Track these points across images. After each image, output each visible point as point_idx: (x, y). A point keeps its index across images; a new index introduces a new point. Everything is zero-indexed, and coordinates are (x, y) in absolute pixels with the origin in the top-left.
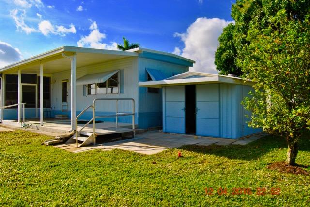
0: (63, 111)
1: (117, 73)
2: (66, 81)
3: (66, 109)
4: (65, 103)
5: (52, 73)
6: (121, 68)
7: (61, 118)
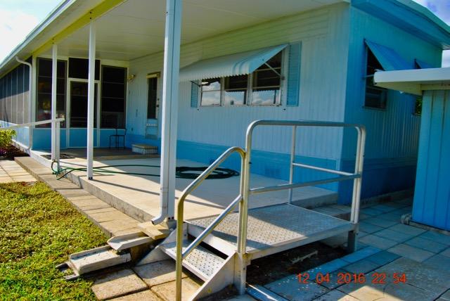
0: (148, 137)
1: (280, 53)
2: (155, 76)
3: (155, 134)
4: (152, 122)
5: (130, 60)
6: (293, 39)
7: (144, 151)
